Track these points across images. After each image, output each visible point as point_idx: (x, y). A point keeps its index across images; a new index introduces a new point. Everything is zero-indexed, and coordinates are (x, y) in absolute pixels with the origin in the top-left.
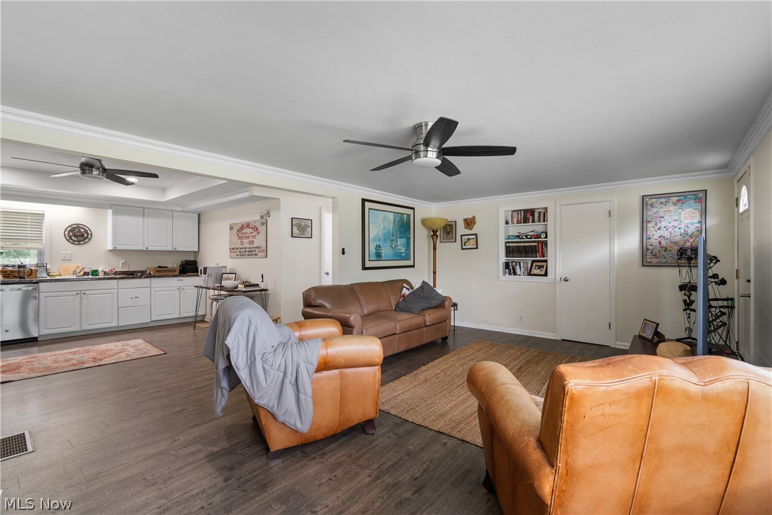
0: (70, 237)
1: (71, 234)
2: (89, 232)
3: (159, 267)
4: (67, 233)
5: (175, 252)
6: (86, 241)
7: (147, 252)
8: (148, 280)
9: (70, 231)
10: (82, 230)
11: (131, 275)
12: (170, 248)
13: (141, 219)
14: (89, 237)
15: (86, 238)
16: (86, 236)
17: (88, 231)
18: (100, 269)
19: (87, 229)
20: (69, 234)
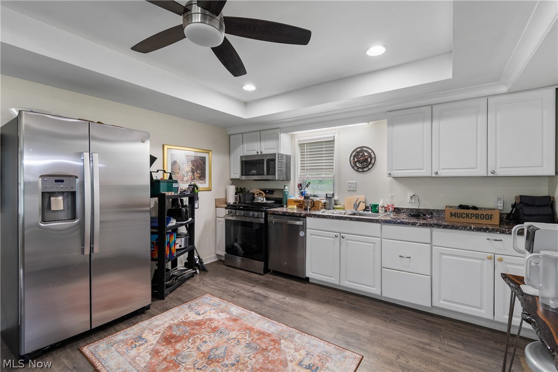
0: (355, 163)
1: (356, 160)
2: (373, 156)
3: (461, 207)
4: (352, 159)
5: (492, 179)
6: (370, 167)
7: (436, 179)
8: (427, 230)
9: (355, 156)
10: (366, 154)
11: (419, 217)
12: (481, 172)
13: (427, 124)
14: (373, 162)
15: (370, 163)
16: (369, 160)
17: (372, 154)
18: (380, 204)
19: (370, 151)
20: (354, 159)
